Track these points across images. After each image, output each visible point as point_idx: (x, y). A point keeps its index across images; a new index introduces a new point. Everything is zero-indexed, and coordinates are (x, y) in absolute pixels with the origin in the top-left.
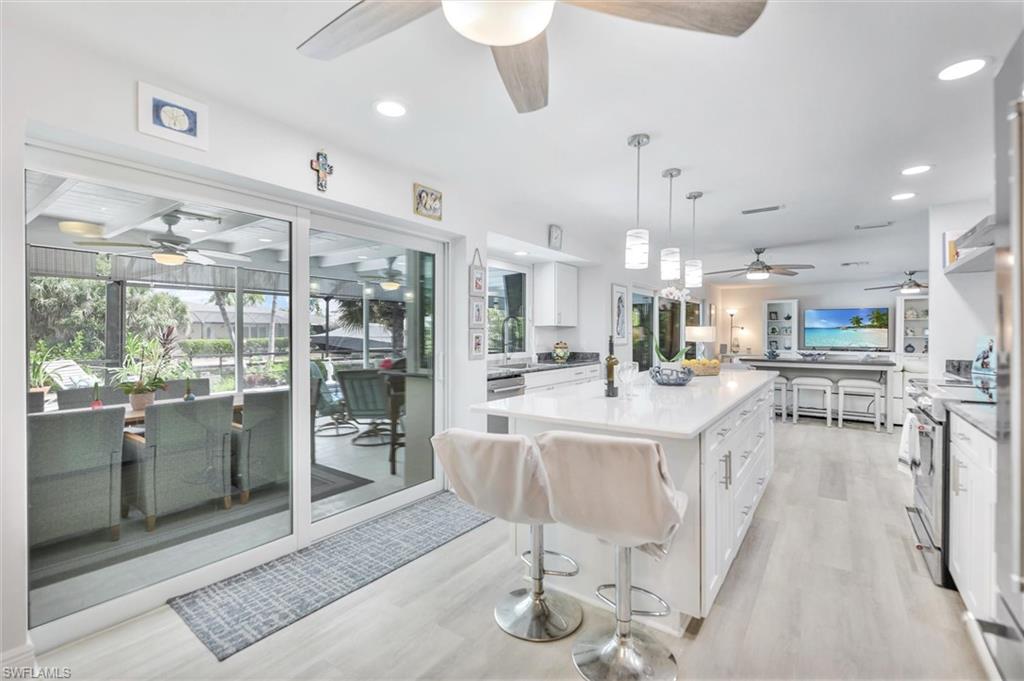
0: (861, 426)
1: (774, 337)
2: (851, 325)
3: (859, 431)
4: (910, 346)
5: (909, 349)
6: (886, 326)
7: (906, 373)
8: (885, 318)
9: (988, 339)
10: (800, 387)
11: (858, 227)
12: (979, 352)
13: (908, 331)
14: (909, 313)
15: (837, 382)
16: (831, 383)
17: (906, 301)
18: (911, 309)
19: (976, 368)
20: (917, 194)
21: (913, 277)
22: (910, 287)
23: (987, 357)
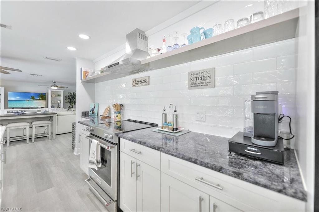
0: (42, 139)
2: (31, 99)
3: (41, 142)
4: (53, 106)
5: (53, 107)
6: (45, 100)
7: (58, 116)
8: (45, 97)
9: (93, 104)
10: (11, 128)
11: (46, 58)
12: (91, 109)
13: (53, 101)
14: (53, 95)
15: (32, 123)
16: (29, 124)
17: (52, 91)
18: (53, 94)
19: (90, 114)
20: (77, 49)
21: (55, 84)
22: (54, 87)
23: (94, 110)
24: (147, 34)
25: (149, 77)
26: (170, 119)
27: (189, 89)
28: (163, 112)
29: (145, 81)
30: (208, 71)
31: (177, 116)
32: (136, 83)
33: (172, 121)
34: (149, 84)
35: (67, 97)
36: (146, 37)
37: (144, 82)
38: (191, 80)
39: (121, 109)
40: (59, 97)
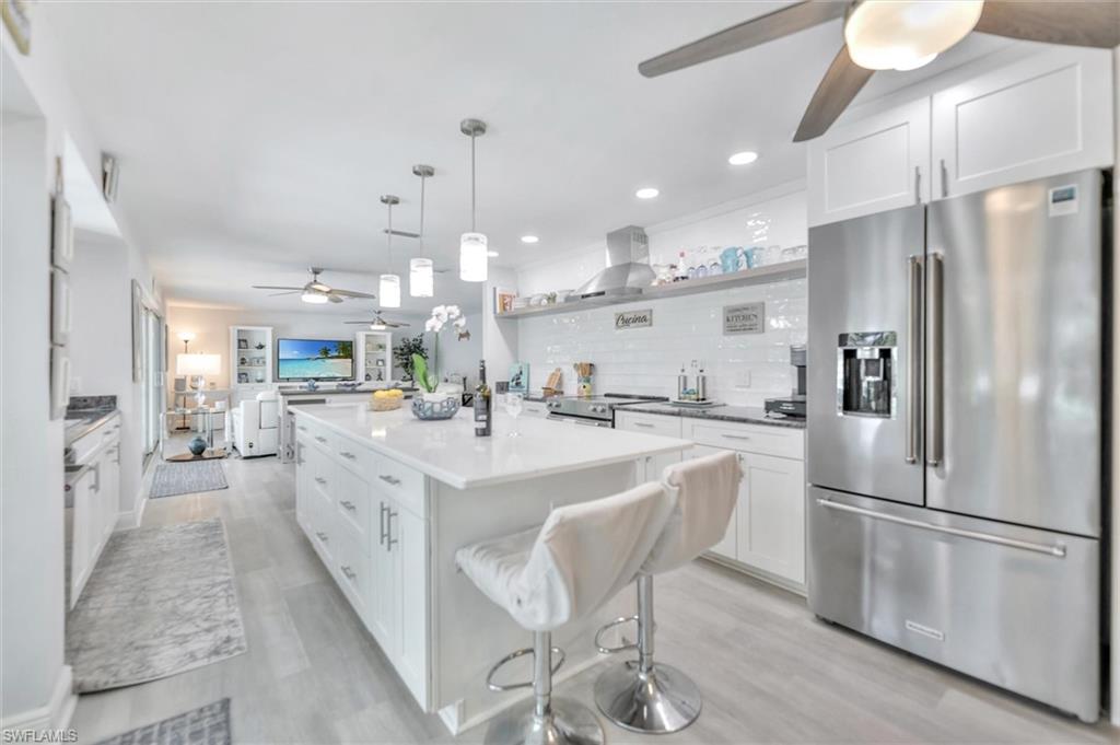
1: (245, 368)
2: (320, 356)
4: (368, 375)
5: (368, 377)
6: (351, 356)
8: (350, 350)
12: (513, 375)
13: (367, 362)
14: (368, 346)
17: (368, 336)
18: (370, 343)
19: (512, 387)
21: (381, 316)
22: (378, 324)
23: (519, 379)
24: (647, 231)
25: (651, 311)
26: (692, 385)
27: (725, 334)
28: (680, 373)
29: (644, 319)
30: (754, 307)
31: (704, 379)
32: (623, 321)
33: (695, 388)
34: (651, 325)
35: (399, 352)
36: (645, 236)
37: (642, 319)
38: (728, 320)
39: (590, 374)
40: (381, 351)
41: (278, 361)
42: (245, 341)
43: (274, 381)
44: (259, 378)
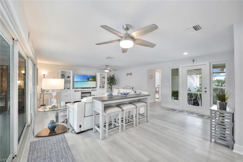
2: (87, 80)
6: (96, 81)
8: (95, 78)
17: (100, 74)
22: (107, 70)
40: (104, 79)
41: (74, 82)
42: (64, 75)
43: (73, 89)
44: (68, 88)
